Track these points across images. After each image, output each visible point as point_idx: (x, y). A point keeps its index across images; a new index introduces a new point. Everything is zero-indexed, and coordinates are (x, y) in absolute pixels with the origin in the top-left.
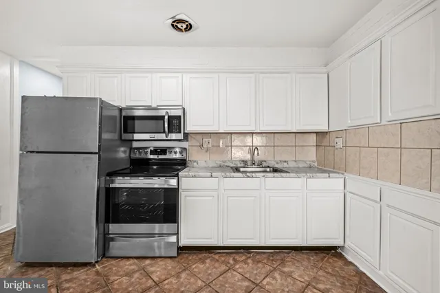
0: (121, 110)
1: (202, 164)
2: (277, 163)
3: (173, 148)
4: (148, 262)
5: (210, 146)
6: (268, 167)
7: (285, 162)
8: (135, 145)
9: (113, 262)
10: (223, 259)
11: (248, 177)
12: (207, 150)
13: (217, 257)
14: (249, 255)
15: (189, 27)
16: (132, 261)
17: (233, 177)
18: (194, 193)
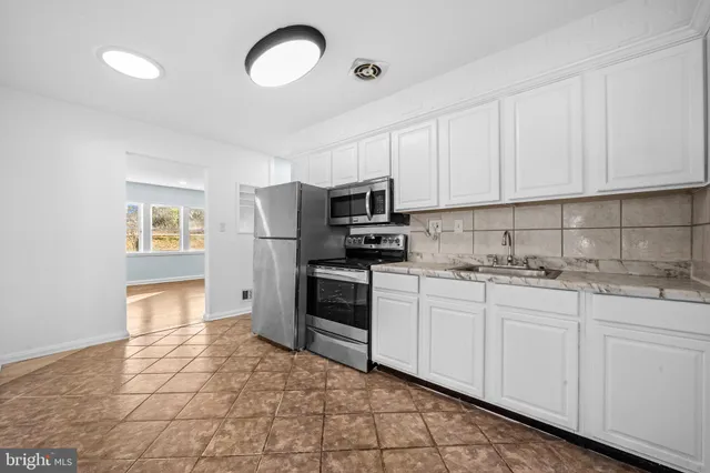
0: (329, 191)
1: (427, 258)
2: (570, 264)
3: (395, 235)
4: (337, 367)
5: (439, 230)
6: (542, 268)
7: (590, 261)
8: (354, 231)
9: (310, 356)
10: (420, 398)
11: (463, 279)
12: (436, 237)
13: (414, 392)
14: (465, 410)
15: (377, 71)
16: (324, 361)
17: (438, 277)
18: (388, 294)
